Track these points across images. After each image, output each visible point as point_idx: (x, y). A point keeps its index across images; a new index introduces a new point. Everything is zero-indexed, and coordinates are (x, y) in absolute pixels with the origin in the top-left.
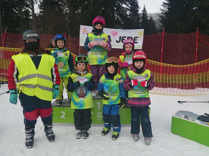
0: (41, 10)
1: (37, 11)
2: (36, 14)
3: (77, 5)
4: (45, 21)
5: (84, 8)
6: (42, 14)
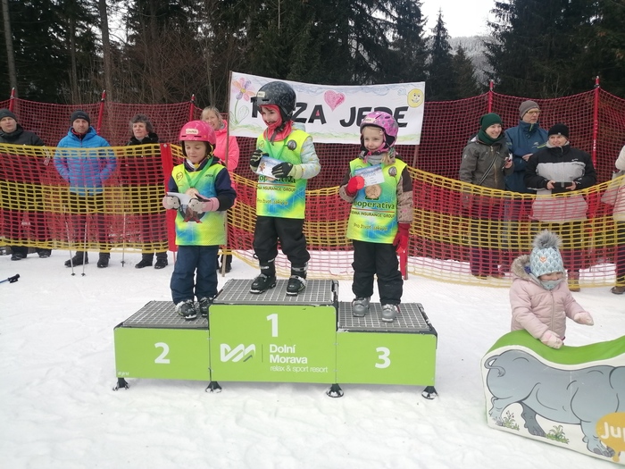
0: (131, 32)
3: (237, 14)
4: (142, 65)
5: (257, 24)
6: (134, 43)
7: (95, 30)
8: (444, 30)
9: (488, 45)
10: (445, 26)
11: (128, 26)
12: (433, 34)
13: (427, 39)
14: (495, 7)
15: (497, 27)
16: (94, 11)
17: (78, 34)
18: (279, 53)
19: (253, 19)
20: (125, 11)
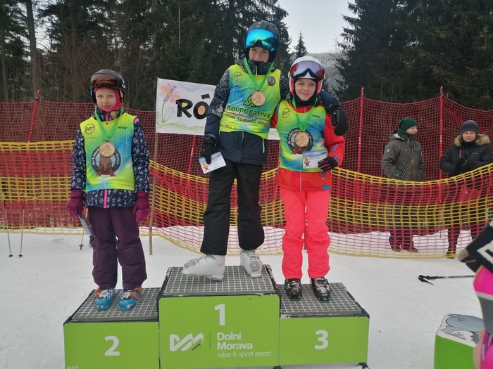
0: (55, 42)
1: (44, 42)
2: (43, 51)
3: (145, 30)
4: (64, 69)
5: (161, 39)
6: (56, 51)
7: (23, 39)
8: (304, 48)
9: (339, 60)
10: (304, 45)
11: (51, 37)
12: (295, 51)
13: (292, 54)
14: (343, 32)
15: (344, 47)
16: (21, 23)
17: (7, 41)
18: (180, 62)
19: (158, 34)
20: (50, 24)
